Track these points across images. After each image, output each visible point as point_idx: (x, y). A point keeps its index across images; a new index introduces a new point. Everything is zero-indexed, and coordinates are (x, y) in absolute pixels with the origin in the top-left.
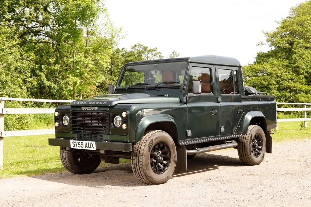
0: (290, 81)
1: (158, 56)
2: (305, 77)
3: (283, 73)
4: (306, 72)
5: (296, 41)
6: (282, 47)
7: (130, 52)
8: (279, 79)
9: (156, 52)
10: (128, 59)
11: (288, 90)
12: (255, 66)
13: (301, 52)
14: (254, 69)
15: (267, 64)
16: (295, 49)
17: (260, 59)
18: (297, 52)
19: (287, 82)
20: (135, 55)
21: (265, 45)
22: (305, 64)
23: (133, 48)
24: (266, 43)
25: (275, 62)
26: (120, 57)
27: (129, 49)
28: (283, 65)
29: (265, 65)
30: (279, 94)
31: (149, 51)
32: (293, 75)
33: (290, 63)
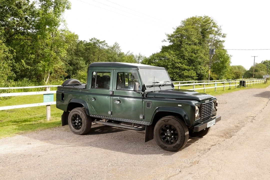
0: (179, 63)
1: (106, 46)
2: (188, 62)
3: (176, 59)
4: (189, 59)
5: (183, 40)
6: (176, 43)
7: (89, 43)
8: (173, 62)
9: (105, 43)
10: (88, 47)
11: (178, 69)
12: (160, 54)
13: (186, 47)
16: (183, 45)
17: (164, 50)
18: (184, 47)
19: (178, 64)
20: (92, 45)
21: (167, 42)
23: (91, 40)
24: (167, 40)
25: (172, 52)
26: (82, 46)
27: (88, 41)
28: (176, 54)
29: (166, 54)
31: (101, 43)
32: (181, 60)
33: (180, 53)
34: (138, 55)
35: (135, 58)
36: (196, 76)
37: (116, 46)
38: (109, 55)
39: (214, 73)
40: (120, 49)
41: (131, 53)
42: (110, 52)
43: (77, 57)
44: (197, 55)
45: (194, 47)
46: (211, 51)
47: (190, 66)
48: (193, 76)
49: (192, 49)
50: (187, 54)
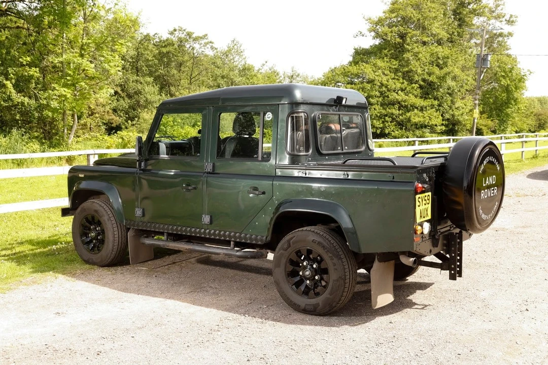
0: (400, 92)
1: (209, 47)
2: (421, 87)
3: (390, 80)
4: (424, 80)
5: (410, 33)
6: (390, 41)
7: (167, 40)
8: (384, 89)
9: (206, 41)
10: (164, 50)
11: (397, 106)
12: (350, 68)
13: (416, 49)
14: (349, 72)
15: (367, 65)
16: (408, 44)
17: (358, 58)
18: (411, 49)
19: (395, 94)
20: (174, 44)
21: (366, 36)
22: (421, 67)
23: (171, 33)
24: (367, 33)
25: (380, 63)
26: (151, 46)
27: (165, 36)
28: (390, 68)
29: (365, 68)
30: (384, 111)
31: (196, 39)
32: (403, 83)
33: (400, 65)
34: (290, 73)
35: (281, 79)
36: (442, 125)
37: (234, 49)
38: (218, 72)
39: (485, 116)
40: (244, 57)
41: (270, 67)
42: (219, 62)
43: (138, 75)
44: (446, 70)
45: (436, 50)
46: (480, 61)
47: (427, 99)
48: (433, 125)
49: (432, 55)
50: (420, 68)
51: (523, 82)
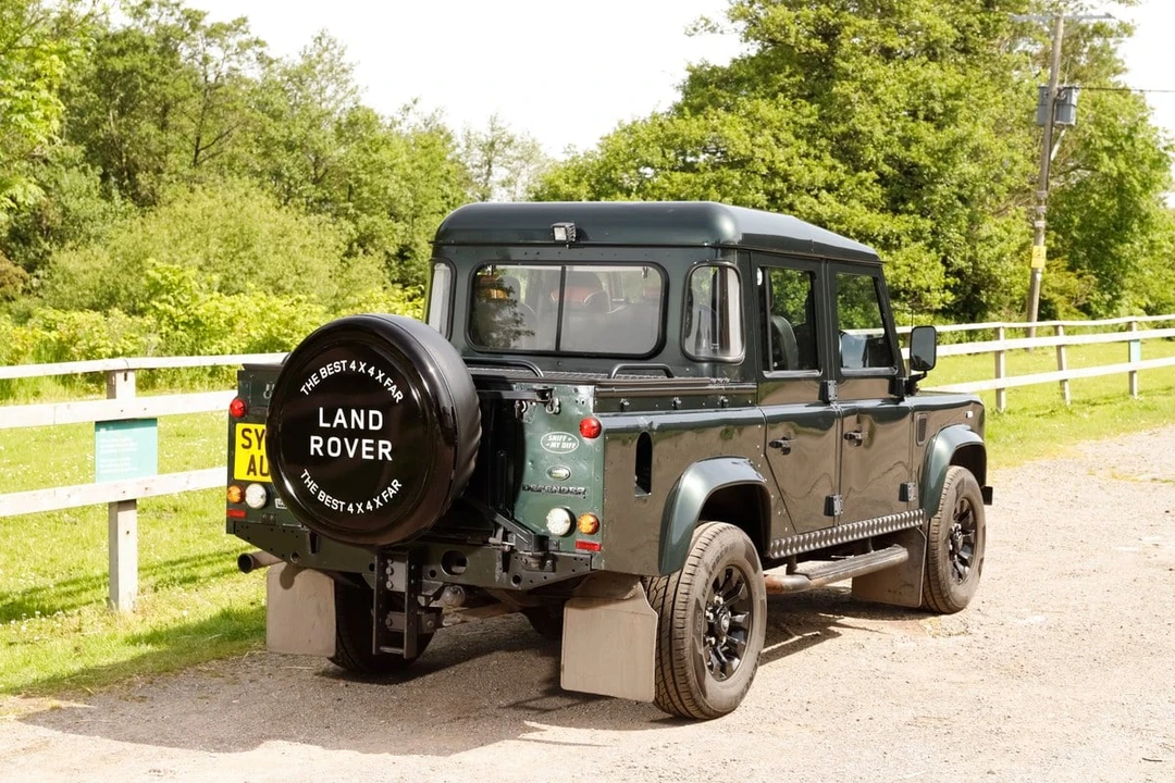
0: (824, 193)
1: (254, 57)
2: (882, 180)
3: (797, 160)
4: (889, 159)
5: (848, 24)
6: (793, 47)
7: (125, 35)
8: (780, 184)
9: (244, 38)
10: (118, 64)
12: (681, 123)
13: (870, 70)
14: (676, 136)
15: (730, 117)
16: (844, 59)
17: (702, 95)
18: (853, 71)
19: (813, 199)
20: (146, 48)
21: (722, 32)
22: (883, 123)
23: (137, 13)
24: (726, 24)
25: (765, 109)
27: (120, 21)
28: (795, 123)
29: (723, 124)
31: (214, 33)
32: (834, 168)
33: (822, 117)
34: (483, 133)
35: (458, 151)
36: (947, 287)
37: (322, 63)
38: (277, 131)
39: (1061, 262)
40: (351, 85)
41: (427, 115)
42: (279, 102)
44: (951, 132)
45: (924, 74)
46: (1050, 107)
47: (901, 212)
48: (922, 289)
49: (911, 87)
50: (879, 126)
51: (1166, 169)
